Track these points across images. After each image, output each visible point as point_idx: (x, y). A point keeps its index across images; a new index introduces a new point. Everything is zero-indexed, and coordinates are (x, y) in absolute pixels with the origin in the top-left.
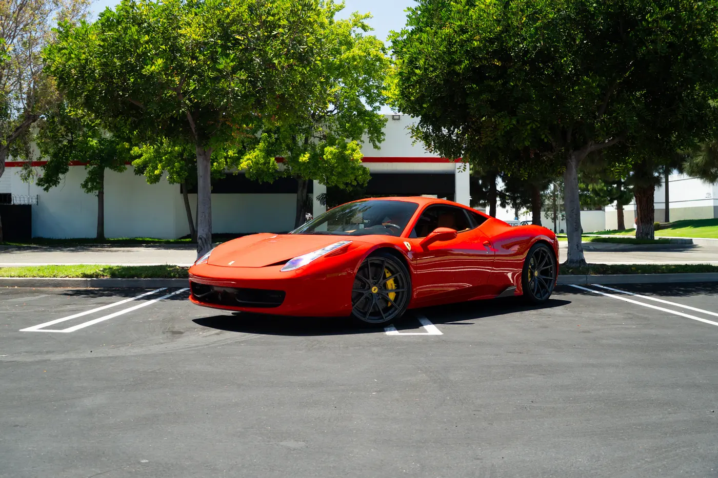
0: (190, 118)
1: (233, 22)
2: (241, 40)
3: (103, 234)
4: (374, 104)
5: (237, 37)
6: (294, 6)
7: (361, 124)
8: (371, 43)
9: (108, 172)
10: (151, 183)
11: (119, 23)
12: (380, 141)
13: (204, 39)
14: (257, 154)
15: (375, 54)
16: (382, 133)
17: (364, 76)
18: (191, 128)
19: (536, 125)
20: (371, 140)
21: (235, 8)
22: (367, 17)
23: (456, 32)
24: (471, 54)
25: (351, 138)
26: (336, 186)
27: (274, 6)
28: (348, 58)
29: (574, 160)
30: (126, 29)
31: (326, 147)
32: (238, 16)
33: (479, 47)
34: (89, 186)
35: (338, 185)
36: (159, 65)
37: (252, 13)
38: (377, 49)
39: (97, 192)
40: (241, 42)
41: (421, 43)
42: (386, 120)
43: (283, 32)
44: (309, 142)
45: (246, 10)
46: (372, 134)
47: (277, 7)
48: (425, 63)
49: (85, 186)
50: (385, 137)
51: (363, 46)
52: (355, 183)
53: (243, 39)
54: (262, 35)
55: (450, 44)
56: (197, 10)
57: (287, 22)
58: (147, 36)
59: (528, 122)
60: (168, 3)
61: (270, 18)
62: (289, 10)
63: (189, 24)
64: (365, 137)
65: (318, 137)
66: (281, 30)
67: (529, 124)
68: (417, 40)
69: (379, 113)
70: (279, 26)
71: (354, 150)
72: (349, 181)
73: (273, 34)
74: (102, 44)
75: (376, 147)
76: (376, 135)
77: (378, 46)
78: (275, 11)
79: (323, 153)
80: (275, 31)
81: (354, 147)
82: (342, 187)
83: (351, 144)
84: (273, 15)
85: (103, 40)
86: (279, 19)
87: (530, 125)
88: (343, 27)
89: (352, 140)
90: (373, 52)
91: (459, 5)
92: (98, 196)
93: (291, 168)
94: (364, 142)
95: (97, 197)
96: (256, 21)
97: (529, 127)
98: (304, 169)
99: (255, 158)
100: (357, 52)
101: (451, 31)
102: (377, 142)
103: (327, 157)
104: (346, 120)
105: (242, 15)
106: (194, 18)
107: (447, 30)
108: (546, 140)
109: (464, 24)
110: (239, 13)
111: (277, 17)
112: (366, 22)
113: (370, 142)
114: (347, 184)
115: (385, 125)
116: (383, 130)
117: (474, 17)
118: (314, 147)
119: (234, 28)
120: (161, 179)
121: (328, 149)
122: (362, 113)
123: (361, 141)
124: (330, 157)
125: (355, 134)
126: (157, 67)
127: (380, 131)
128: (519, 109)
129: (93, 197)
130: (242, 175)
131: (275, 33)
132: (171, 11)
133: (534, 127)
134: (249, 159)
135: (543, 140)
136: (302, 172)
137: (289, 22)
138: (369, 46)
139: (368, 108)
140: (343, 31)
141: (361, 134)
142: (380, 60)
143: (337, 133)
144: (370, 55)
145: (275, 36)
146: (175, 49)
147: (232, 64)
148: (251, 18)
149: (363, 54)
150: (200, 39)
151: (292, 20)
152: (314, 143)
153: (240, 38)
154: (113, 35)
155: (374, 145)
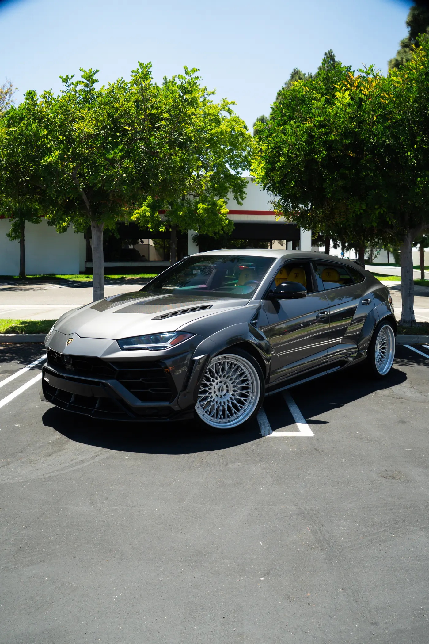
0: (84, 197)
1: (121, 116)
2: (128, 130)
3: (25, 272)
4: (237, 169)
5: (126, 128)
6: (175, 102)
7: (227, 185)
8: (236, 121)
9: (27, 224)
10: (60, 232)
11: (21, 119)
12: (242, 199)
13: (96, 130)
14: (144, 209)
15: (239, 130)
16: (244, 192)
17: (230, 147)
18: (86, 206)
19: (384, 211)
20: (236, 198)
21: (123, 104)
22: (233, 103)
23: (315, 125)
24: (329, 146)
25: (219, 196)
26: (207, 234)
27: (157, 101)
28: (217, 133)
29: (410, 236)
30: (27, 125)
31: (199, 203)
32: (125, 110)
33: (335, 140)
34: (13, 236)
35: (209, 234)
36: (56, 156)
37: (138, 108)
38: (241, 126)
39: (19, 240)
40: (129, 132)
41: (285, 134)
42: (248, 182)
43: (165, 124)
44: (186, 198)
45: (133, 106)
46: (236, 193)
47: (159, 102)
48: (288, 151)
49: (9, 235)
50: (247, 196)
51: (229, 123)
52: (222, 232)
53: (130, 129)
54: (146, 127)
55: (311, 136)
56: (90, 106)
57: (169, 115)
58: (45, 130)
59: (376, 207)
60: (64, 101)
61: (154, 111)
62: (171, 105)
63: (82, 118)
64: (230, 195)
65: (192, 195)
66: (163, 122)
67: (377, 209)
68: (282, 131)
69: (242, 176)
70: (162, 119)
71: (221, 207)
72: (217, 231)
73: (156, 126)
74: (8, 137)
75: (239, 203)
76: (239, 194)
77: (241, 123)
78: (159, 105)
79: (196, 208)
80: (158, 123)
81: (222, 204)
82: (211, 235)
83: (220, 202)
84: (157, 109)
85: (9, 134)
86: (161, 112)
87: (378, 211)
88: (213, 108)
89: (220, 198)
90: (238, 128)
91: (319, 103)
92: (20, 242)
93: (171, 219)
94: (229, 199)
95: (19, 244)
96: (141, 115)
97: (377, 212)
98: (182, 221)
99: (143, 212)
100: (224, 128)
101: (312, 125)
102: (240, 200)
103: (200, 211)
104: (215, 182)
105: (129, 110)
106: (87, 113)
107: (308, 124)
108: (390, 223)
109: (323, 119)
110: (126, 108)
111: (160, 111)
112: (232, 107)
113: (234, 199)
114: (215, 233)
115: (247, 186)
116: (245, 190)
117: (332, 114)
118: (189, 203)
119: (122, 120)
120: (69, 229)
121: (200, 206)
122: (228, 176)
123: (227, 199)
124: (202, 212)
125: (222, 192)
126: (54, 158)
127: (242, 191)
128: (369, 195)
129: (16, 243)
130: (132, 224)
131: (158, 125)
132: (67, 107)
133: (382, 212)
134: (138, 213)
135: (388, 222)
136: (179, 223)
137: (171, 116)
138: (234, 123)
139: (233, 172)
140: (213, 112)
141: (227, 192)
142: (242, 134)
143: (208, 191)
144: (234, 130)
145: (158, 128)
146: (70, 140)
147: (120, 154)
148: (137, 112)
149: (229, 130)
150: (92, 132)
151: (173, 113)
152: (189, 199)
153: (128, 128)
154: (17, 130)
155: (238, 202)
